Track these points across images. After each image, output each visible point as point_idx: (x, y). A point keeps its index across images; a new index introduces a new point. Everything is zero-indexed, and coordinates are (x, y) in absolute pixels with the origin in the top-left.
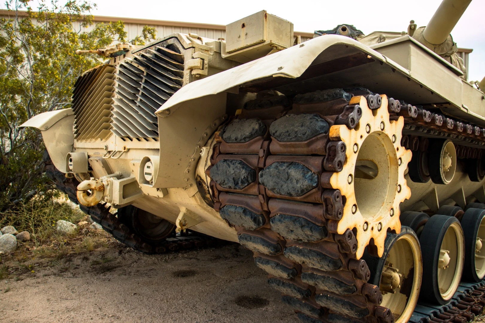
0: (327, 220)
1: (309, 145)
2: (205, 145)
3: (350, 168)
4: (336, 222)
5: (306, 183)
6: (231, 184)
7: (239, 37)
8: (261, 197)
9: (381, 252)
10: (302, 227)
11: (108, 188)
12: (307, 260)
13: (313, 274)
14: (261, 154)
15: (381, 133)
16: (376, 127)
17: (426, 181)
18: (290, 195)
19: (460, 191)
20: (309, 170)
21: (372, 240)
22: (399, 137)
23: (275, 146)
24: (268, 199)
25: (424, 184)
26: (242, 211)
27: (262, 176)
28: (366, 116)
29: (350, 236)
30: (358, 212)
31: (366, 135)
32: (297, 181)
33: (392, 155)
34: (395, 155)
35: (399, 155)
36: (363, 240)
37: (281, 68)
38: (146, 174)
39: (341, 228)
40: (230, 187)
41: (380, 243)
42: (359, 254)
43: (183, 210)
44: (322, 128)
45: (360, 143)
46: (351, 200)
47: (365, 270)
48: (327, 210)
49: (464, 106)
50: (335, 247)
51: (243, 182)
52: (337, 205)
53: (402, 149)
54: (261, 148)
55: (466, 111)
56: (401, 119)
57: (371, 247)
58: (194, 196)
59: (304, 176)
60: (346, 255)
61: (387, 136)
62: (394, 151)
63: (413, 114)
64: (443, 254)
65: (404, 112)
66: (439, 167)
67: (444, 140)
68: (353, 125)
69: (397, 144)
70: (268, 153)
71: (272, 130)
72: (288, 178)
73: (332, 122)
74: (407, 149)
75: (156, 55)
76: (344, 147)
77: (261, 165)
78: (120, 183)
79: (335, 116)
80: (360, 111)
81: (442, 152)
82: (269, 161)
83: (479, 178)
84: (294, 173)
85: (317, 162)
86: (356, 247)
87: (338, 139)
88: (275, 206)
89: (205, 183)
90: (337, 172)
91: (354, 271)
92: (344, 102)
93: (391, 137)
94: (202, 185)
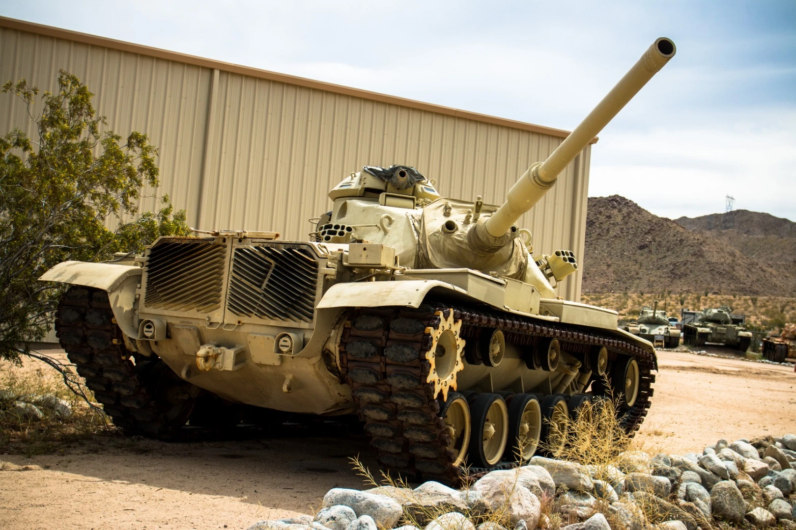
0: (421, 376)
1: (414, 336)
2: (334, 328)
3: (433, 349)
4: (426, 376)
5: (413, 356)
6: (363, 356)
7: (361, 256)
8: (382, 364)
9: (445, 399)
10: (408, 379)
11: (221, 356)
12: (406, 401)
13: (406, 412)
14: (384, 338)
15: (449, 331)
16: (447, 328)
17: (479, 364)
18: (403, 362)
19: (519, 380)
20: (414, 349)
21: (441, 390)
22: (459, 332)
23: (393, 335)
24: (386, 364)
25: (478, 366)
26: (368, 372)
27: (386, 351)
28: (443, 323)
29: (432, 385)
30: (436, 373)
31: (441, 332)
32: (408, 355)
33: (454, 343)
34: (456, 343)
35: (458, 343)
36: (437, 388)
37: (410, 303)
38: (281, 346)
39: (428, 381)
40: (361, 358)
41: (445, 393)
42: (435, 396)
43: (289, 377)
44: (422, 328)
45: (439, 336)
46: (433, 367)
47: (438, 407)
48: (422, 371)
49: (506, 306)
50: (424, 391)
51: (372, 354)
52: (428, 368)
53: (460, 339)
54: (383, 335)
55: (507, 310)
56: (460, 322)
57: (441, 394)
58: (314, 364)
59: (412, 352)
60: (428, 396)
61: (452, 332)
62: (455, 341)
63: (467, 318)
64: (489, 426)
65: (462, 317)
66: (489, 352)
67: (494, 329)
68: (436, 327)
69: (457, 337)
70: (388, 339)
71: (392, 325)
72: (403, 353)
73: (426, 325)
74: (463, 339)
75: (284, 252)
76: (432, 338)
77: (384, 345)
78: (235, 352)
79: (427, 322)
80: (440, 320)
81: (492, 340)
82: (389, 343)
83: (535, 366)
84: (407, 351)
85: (419, 345)
86: (434, 392)
87: (430, 334)
88: (389, 369)
89: (333, 354)
90: (428, 351)
91: (432, 407)
92: (432, 314)
93: (454, 332)
94: (330, 356)
